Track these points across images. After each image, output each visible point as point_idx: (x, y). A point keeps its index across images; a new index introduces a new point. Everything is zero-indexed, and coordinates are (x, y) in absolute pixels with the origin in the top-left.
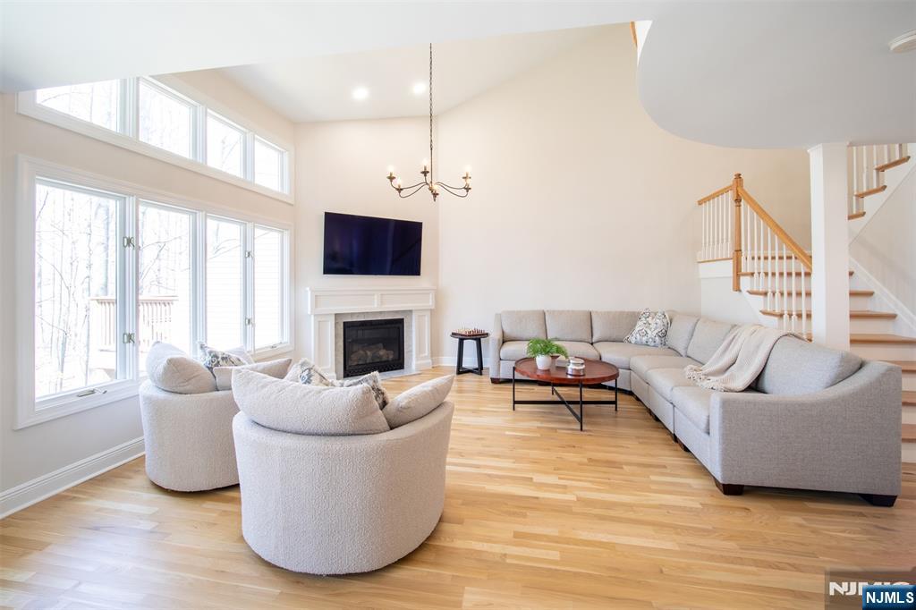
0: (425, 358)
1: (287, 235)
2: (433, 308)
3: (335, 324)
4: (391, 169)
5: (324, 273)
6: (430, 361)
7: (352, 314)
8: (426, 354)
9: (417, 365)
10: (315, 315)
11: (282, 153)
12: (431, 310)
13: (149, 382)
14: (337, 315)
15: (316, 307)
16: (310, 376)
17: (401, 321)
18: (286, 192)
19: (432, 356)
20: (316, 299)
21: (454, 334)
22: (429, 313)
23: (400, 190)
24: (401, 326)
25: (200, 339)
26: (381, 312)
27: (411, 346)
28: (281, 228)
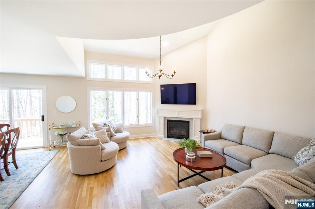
1: (151, 93)
2: (201, 118)
3: (164, 120)
5: (161, 104)
6: (200, 140)
7: (170, 118)
10: (158, 117)
14: (164, 117)
15: (158, 114)
18: (152, 80)
21: (201, 131)
22: (199, 120)
24: (188, 124)
27: (192, 132)
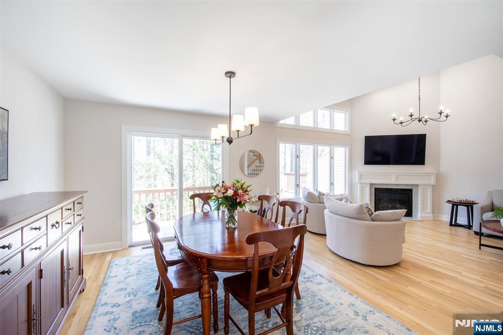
0: (428, 213)
1: (347, 148)
2: (434, 184)
3: (370, 188)
4: (394, 115)
5: (365, 164)
6: (432, 215)
7: (379, 185)
8: (429, 211)
9: (420, 216)
10: (360, 184)
11: (345, 113)
12: (433, 185)
13: (303, 199)
14: (371, 184)
15: (360, 179)
16: (347, 201)
17: (411, 190)
18: (347, 130)
19: (433, 213)
20: (360, 176)
21: (449, 201)
22: (431, 187)
23: (401, 123)
24: (410, 193)
25: (316, 188)
26: (397, 185)
27: (417, 204)
28: (344, 145)
